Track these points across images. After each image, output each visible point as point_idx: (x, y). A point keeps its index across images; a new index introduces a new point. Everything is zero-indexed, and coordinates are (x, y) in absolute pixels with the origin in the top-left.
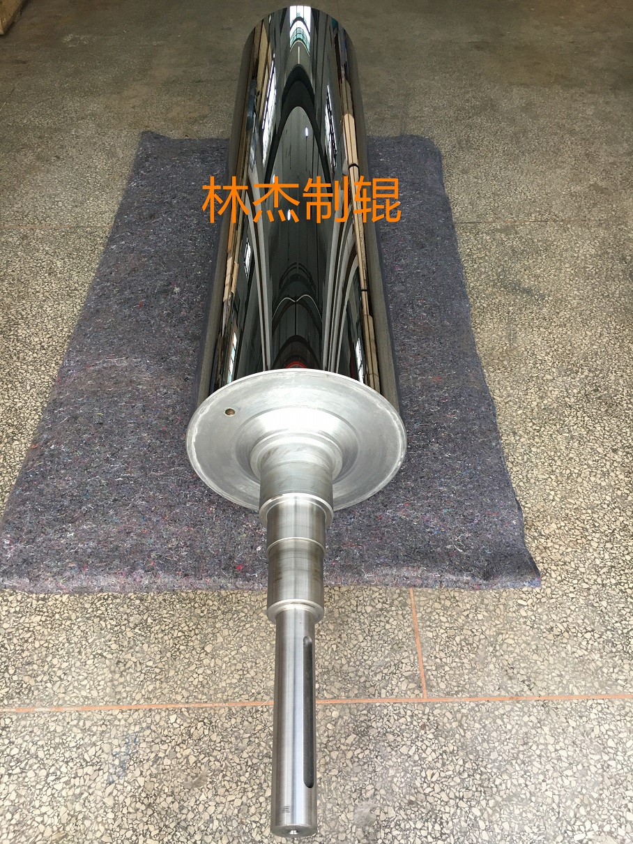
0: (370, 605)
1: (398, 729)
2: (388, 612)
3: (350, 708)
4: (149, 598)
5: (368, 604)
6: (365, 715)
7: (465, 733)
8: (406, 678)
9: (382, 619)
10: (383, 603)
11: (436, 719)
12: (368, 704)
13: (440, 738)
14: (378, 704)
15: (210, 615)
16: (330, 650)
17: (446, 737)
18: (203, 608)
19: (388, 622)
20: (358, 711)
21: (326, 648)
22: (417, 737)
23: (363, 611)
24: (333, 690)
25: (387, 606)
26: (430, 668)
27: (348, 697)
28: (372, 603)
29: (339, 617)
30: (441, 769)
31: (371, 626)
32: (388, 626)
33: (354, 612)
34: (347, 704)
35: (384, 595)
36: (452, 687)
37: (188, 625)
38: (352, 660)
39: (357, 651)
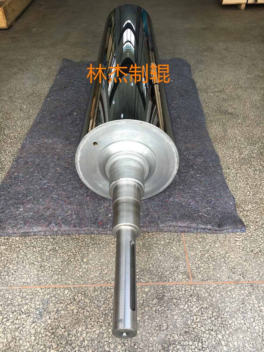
0: (163, 241)
1: (178, 297)
2: (172, 244)
3: (154, 287)
4: (57, 238)
5: (162, 240)
6: (161, 290)
7: (212, 299)
8: (182, 273)
9: (169, 247)
10: (169, 240)
11: (197, 292)
12: (163, 285)
13: (200, 301)
14: (168, 285)
15: (86, 245)
16: (144, 261)
17: (203, 300)
18: (83, 242)
19: (172, 248)
20: (158, 288)
21: (142, 259)
22: (188, 301)
23: (160, 243)
24: (146, 278)
25: (171, 241)
26: (193, 268)
27: (153, 282)
28: (164, 240)
29: (148, 246)
30: (201, 316)
31: (163, 250)
32: (172, 250)
33: (155, 244)
34: (153, 285)
35: (170, 236)
36: (205, 277)
37: (75, 250)
38: (155, 265)
39: (157, 261)
